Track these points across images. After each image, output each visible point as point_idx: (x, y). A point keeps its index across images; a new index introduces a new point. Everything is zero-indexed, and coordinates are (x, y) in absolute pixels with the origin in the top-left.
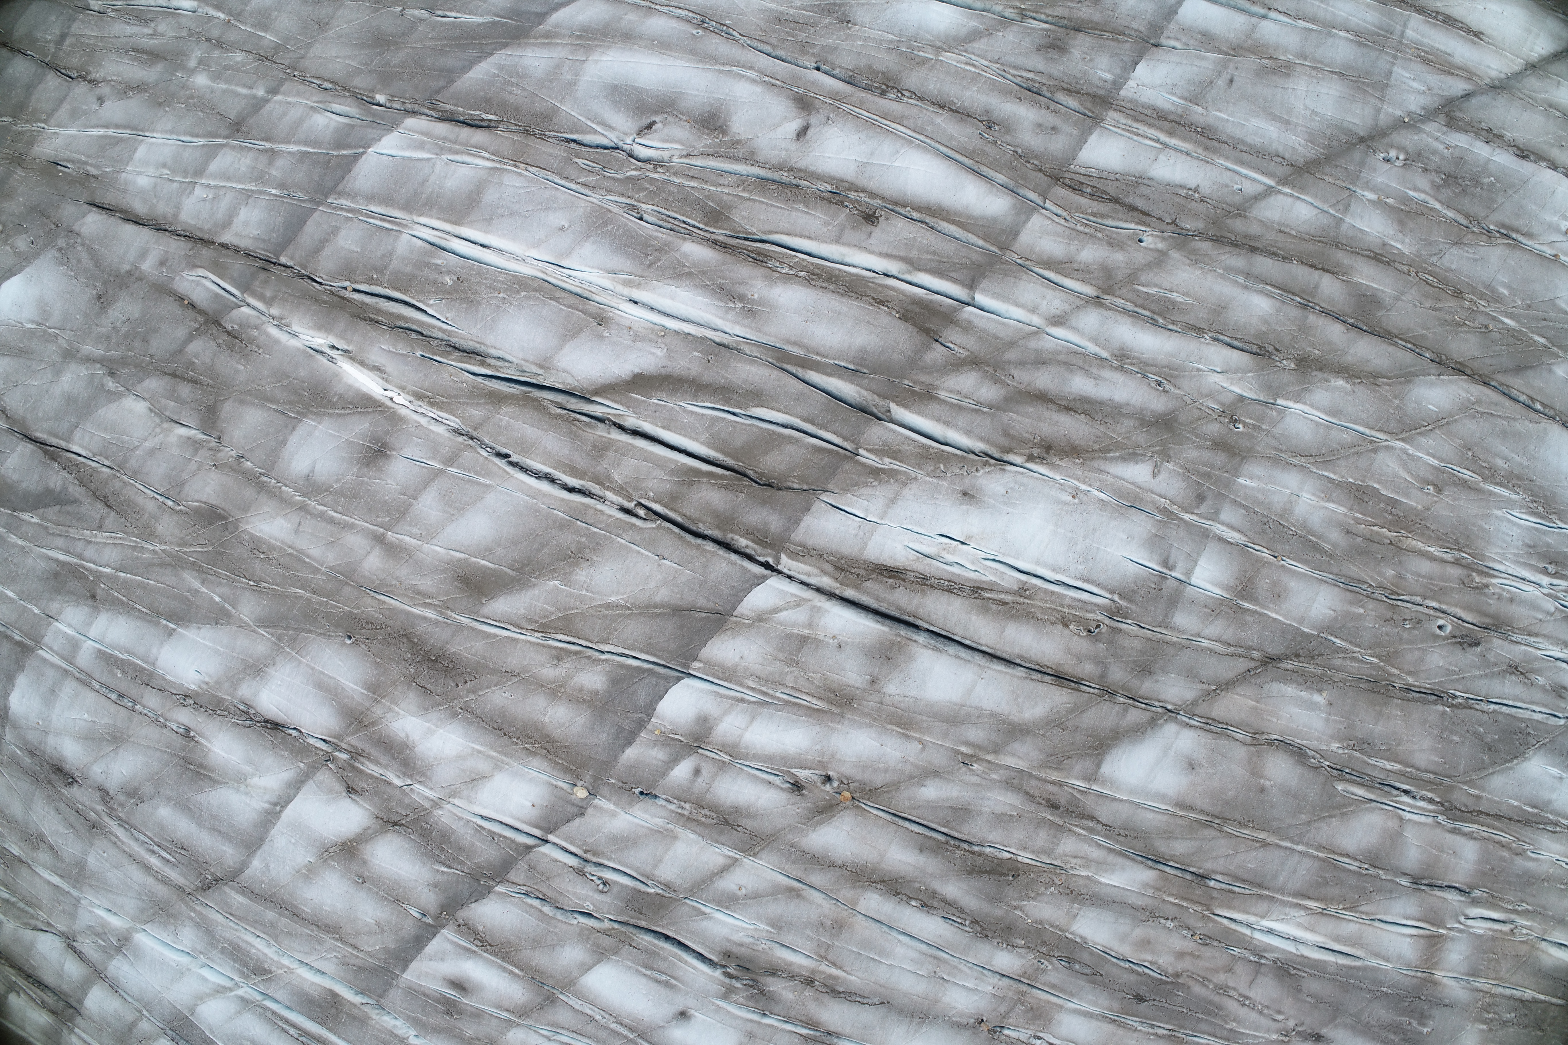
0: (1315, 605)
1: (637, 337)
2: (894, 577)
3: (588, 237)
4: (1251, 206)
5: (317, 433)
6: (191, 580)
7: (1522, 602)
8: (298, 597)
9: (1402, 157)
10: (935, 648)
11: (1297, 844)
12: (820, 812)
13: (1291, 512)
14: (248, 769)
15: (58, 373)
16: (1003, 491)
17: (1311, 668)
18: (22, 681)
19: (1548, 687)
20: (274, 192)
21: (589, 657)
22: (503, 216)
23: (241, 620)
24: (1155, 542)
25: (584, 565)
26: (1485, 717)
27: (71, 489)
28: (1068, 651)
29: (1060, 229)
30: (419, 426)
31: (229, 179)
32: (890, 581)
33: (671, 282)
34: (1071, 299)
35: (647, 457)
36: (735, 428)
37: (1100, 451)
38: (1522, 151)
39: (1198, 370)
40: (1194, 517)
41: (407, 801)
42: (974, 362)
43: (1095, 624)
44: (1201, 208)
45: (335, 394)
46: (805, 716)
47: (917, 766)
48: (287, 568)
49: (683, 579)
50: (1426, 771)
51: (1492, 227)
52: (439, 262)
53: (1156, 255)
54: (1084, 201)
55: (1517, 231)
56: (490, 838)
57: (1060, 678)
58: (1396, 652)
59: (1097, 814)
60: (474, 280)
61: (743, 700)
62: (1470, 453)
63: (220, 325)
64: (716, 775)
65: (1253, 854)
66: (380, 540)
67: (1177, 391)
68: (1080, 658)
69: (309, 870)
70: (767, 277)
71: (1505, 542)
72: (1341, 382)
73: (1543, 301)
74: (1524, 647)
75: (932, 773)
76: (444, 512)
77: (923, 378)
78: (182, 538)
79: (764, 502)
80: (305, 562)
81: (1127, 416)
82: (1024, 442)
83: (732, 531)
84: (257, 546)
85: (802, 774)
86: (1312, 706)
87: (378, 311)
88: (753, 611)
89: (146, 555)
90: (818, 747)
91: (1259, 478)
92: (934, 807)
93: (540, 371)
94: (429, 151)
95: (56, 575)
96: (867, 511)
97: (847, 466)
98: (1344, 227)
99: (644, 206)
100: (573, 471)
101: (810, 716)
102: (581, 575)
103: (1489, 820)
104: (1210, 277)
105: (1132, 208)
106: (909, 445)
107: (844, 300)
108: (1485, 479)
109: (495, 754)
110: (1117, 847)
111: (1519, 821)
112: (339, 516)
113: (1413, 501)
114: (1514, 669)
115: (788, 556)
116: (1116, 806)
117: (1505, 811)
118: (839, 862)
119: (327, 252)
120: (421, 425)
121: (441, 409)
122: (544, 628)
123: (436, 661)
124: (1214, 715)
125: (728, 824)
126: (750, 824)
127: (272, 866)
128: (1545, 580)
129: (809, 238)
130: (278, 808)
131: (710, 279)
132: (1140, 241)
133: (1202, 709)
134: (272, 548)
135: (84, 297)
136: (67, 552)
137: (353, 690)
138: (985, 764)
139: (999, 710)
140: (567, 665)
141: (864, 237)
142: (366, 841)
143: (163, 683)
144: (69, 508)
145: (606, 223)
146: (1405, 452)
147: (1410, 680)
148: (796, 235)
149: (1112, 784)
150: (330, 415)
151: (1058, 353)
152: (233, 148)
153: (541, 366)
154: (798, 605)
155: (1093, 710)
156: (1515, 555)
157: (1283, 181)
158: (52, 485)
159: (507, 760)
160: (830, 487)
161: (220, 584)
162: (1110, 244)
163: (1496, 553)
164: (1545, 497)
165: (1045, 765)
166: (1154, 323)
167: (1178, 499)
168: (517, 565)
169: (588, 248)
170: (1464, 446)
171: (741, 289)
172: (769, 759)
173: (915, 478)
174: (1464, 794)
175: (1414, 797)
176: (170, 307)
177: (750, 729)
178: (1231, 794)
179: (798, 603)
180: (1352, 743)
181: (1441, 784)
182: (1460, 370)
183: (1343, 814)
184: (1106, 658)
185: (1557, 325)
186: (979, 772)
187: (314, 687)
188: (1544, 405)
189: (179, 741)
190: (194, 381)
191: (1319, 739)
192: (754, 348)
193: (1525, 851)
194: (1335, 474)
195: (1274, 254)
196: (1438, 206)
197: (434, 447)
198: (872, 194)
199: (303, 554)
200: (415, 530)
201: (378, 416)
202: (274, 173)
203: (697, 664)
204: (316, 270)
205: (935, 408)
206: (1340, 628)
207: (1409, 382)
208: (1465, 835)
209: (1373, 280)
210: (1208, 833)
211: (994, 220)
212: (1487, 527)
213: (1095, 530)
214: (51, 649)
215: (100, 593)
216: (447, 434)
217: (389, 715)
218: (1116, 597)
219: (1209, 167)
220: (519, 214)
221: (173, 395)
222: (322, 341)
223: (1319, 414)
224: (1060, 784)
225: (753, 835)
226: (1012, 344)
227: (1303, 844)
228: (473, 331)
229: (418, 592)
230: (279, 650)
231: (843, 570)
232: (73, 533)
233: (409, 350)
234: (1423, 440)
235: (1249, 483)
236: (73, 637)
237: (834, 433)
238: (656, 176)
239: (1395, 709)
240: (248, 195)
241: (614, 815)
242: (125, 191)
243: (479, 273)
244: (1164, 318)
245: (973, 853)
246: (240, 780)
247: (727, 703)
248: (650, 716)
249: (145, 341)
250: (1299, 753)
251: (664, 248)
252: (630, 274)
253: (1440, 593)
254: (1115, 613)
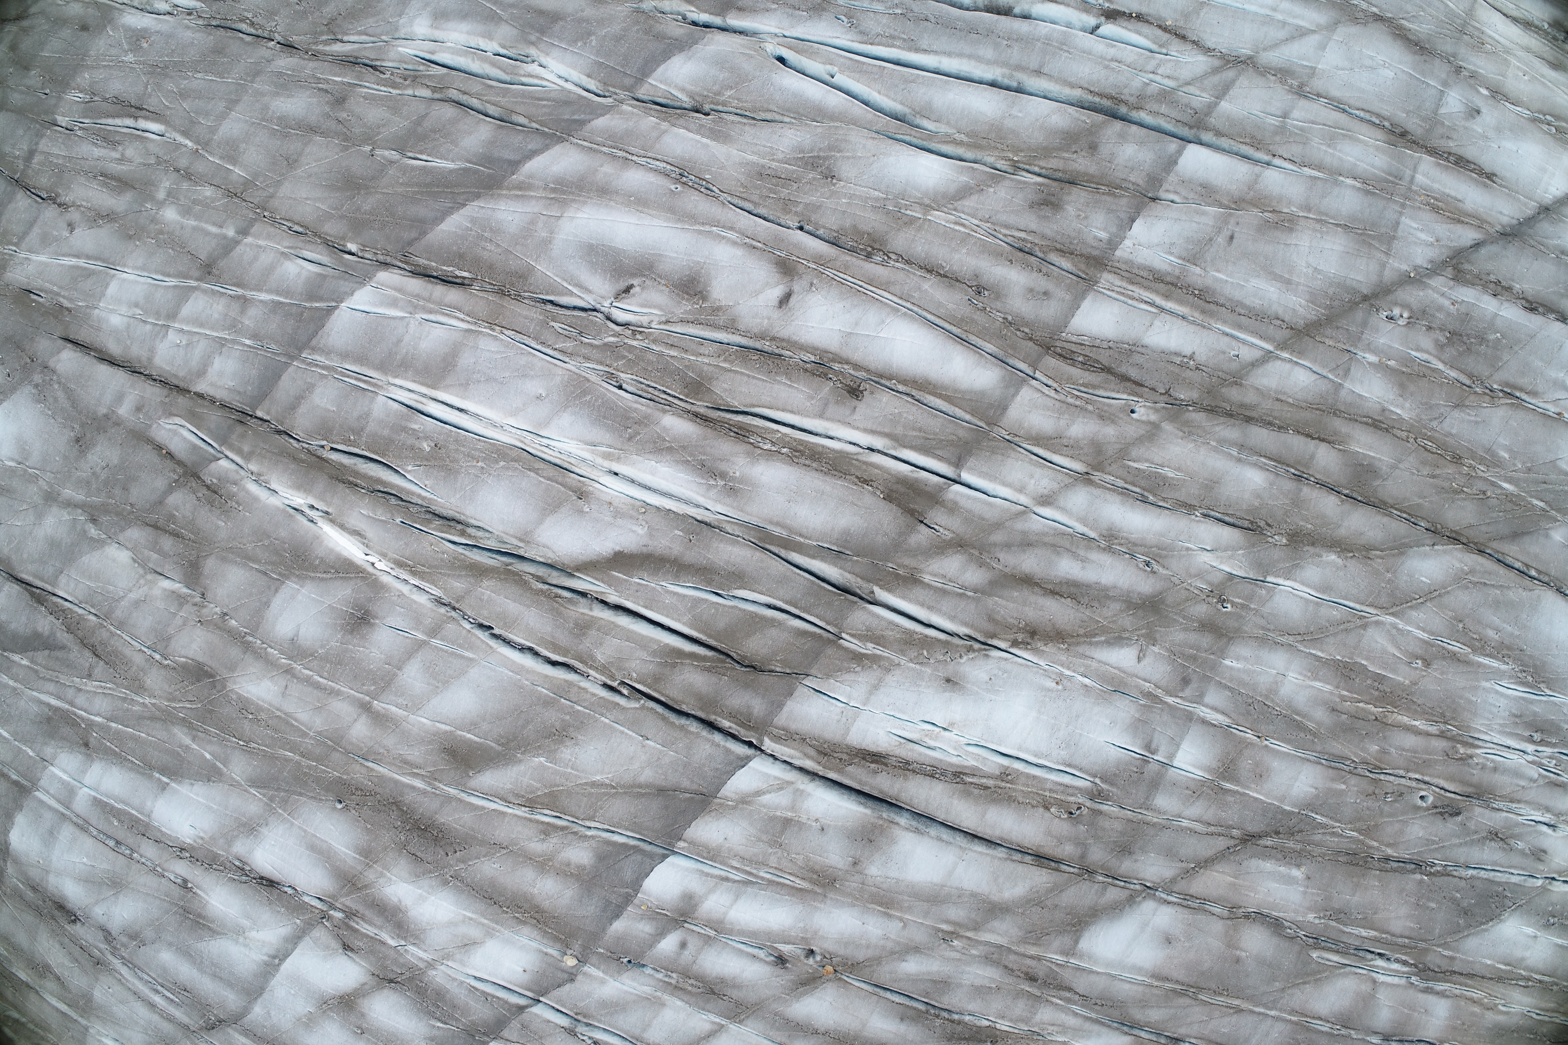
0: (1297, 784)
1: (618, 514)
2: (876, 762)
3: (566, 407)
4: (1248, 373)
5: (300, 597)
6: (182, 736)
7: (1506, 771)
8: (287, 760)
9: (1405, 315)
10: (917, 831)
11: (1271, 1009)
12: (803, 984)
13: (1276, 692)
14: (245, 923)
15: (40, 516)
16: (987, 678)
17: (1291, 844)
18: (22, 819)
19: (1527, 851)
20: (248, 342)
21: (575, 833)
22: (479, 382)
23: (233, 778)
24: (1139, 726)
25: (569, 743)
26: (1463, 883)
27: (59, 635)
28: (1049, 833)
29: (1050, 403)
30: (401, 595)
31: (202, 325)
32: (873, 766)
33: (651, 457)
34: (1060, 477)
35: (630, 636)
36: (717, 610)
37: (1086, 635)
38: (1531, 303)
39: (1188, 549)
40: (1178, 700)
41: (401, 960)
42: (959, 544)
43: (1076, 806)
44: (1196, 376)
45: (317, 557)
46: (788, 895)
47: (898, 943)
48: (276, 730)
49: (667, 760)
50: (1402, 937)
51: (1495, 386)
52: (416, 427)
53: (1148, 428)
54: (1075, 372)
55: (1521, 390)
56: (483, 999)
57: (1041, 859)
58: (1376, 826)
59: (1074, 985)
60: (452, 447)
61: (727, 879)
62: (1461, 625)
63: (199, 478)
64: (702, 948)
65: (1227, 1019)
66: (366, 708)
67: (1165, 572)
68: (1060, 841)
69: (309, 1019)
70: (749, 454)
71: (1491, 712)
72: (1333, 557)
73: (1544, 463)
74: (1505, 814)
75: (913, 949)
76: (429, 684)
77: (907, 561)
78: (171, 693)
79: (746, 686)
80: (293, 725)
81: (1114, 599)
82: (1008, 627)
83: (715, 713)
84: (245, 706)
85: (786, 948)
86: (1290, 881)
87: (357, 474)
88: (736, 793)
89: (136, 708)
90: (801, 925)
91: (1246, 659)
92: (915, 980)
93: (521, 544)
94: (402, 309)
95: (49, 720)
96: (849, 697)
97: (830, 651)
98: (1343, 393)
99: (622, 375)
100: (556, 648)
101: (793, 896)
102: (566, 753)
103: (1462, 979)
104: (1203, 451)
105: (1125, 378)
106: (892, 630)
107: (828, 478)
108: (1475, 650)
109: (486, 921)
110: (1094, 1015)
111: (1491, 979)
112: (325, 681)
113: (1401, 676)
114: (1494, 835)
115: (771, 740)
116: (1093, 978)
117: (1477, 969)
118: (823, 1030)
119: (303, 409)
120: (403, 594)
121: (423, 579)
122: (531, 804)
123: (425, 830)
124: (1192, 891)
125: (714, 993)
126: (735, 994)
127: (273, 1013)
128: (1530, 748)
129: (792, 412)
130: (277, 961)
131: (691, 455)
132: (1133, 412)
133: (1181, 886)
134: (260, 709)
135: (62, 439)
136: (59, 698)
137: (346, 854)
138: (965, 941)
139: (980, 891)
140: (555, 840)
141: (848, 413)
142: (364, 996)
143: (159, 834)
144: (59, 654)
145: (584, 393)
146: (1394, 626)
147: (1390, 851)
148: (778, 409)
149: (1090, 958)
150: (313, 578)
151: (1046, 534)
152: (205, 291)
153: (521, 540)
154: (781, 789)
155: (1072, 889)
156: (1501, 725)
157: (1283, 345)
158: (40, 630)
159: (498, 927)
160: (813, 671)
161: (210, 742)
162: (1101, 417)
163: (1482, 724)
164: (1535, 666)
165: (1024, 941)
166: (1145, 501)
167: (1163, 683)
168: (503, 741)
169: (566, 419)
170: (1455, 618)
171: (723, 466)
172: (753, 934)
173: (899, 664)
174: (1436, 957)
175: (1388, 959)
176: (147, 456)
177: (734, 907)
178: (1207, 966)
179: (782, 786)
180: (1328, 913)
181: (1415, 948)
182: (1455, 538)
183: (1316, 980)
184: (1086, 839)
185: (1557, 488)
186: (959, 948)
187: (307, 849)
188: (1539, 572)
189: (177, 891)
190: (176, 535)
191: (1296, 911)
192: (736, 527)
193: (1496, 1005)
194: (1323, 651)
195: (1270, 424)
196: (1441, 366)
197: (417, 619)
198: (857, 366)
199: (291, 717)
200: (400, 701)
201: (360, 583)
202: (247, 322)
203: (681, 844)
204: (293, 427)
205: (918, 592)
206: (1321, 805)
207: (1402, 554)
208: (1438, 993)
209: (1371, 448)
210: (1183, 1001)
211: (982, 393)
212: (1474, 699)
213: (1078, 716)
214: (48, 792)
215: (92, 742)
216: (429, 605)
217: (381, 880)
218: (1098, 781)
219: (1206, 332)
220: (495, 380)
221: (155, 547)
222: (301, 501)
223: (1309, 591)
224: (1039, 959)
225: (738, 1004)
226: (998, 526)
227: (1276, 1009)
228: (453, 500)
229: (406, 762)
230: (271, 811)
231: (825, 755)
232: (63, 679)
233: (389, 516)
234: (1414, 614)
235: (1234, 664)
236: (69, 783)
237: (817, 617)
238: (635, 343)
239: (1373, 880)
240: (221, 343)
241: (603, 982)
242: (99, 329)
243: (456, 441)
244: (1155, 495)
245: (953, 1021)
246: (239, 932)
247: (711, 882)
248: (637, 891)
249: (125, 489)
250: (1275, 925)
251: (644, 421)
252: (610, 447)
253: (1423, 765)
254: (1096, 795)
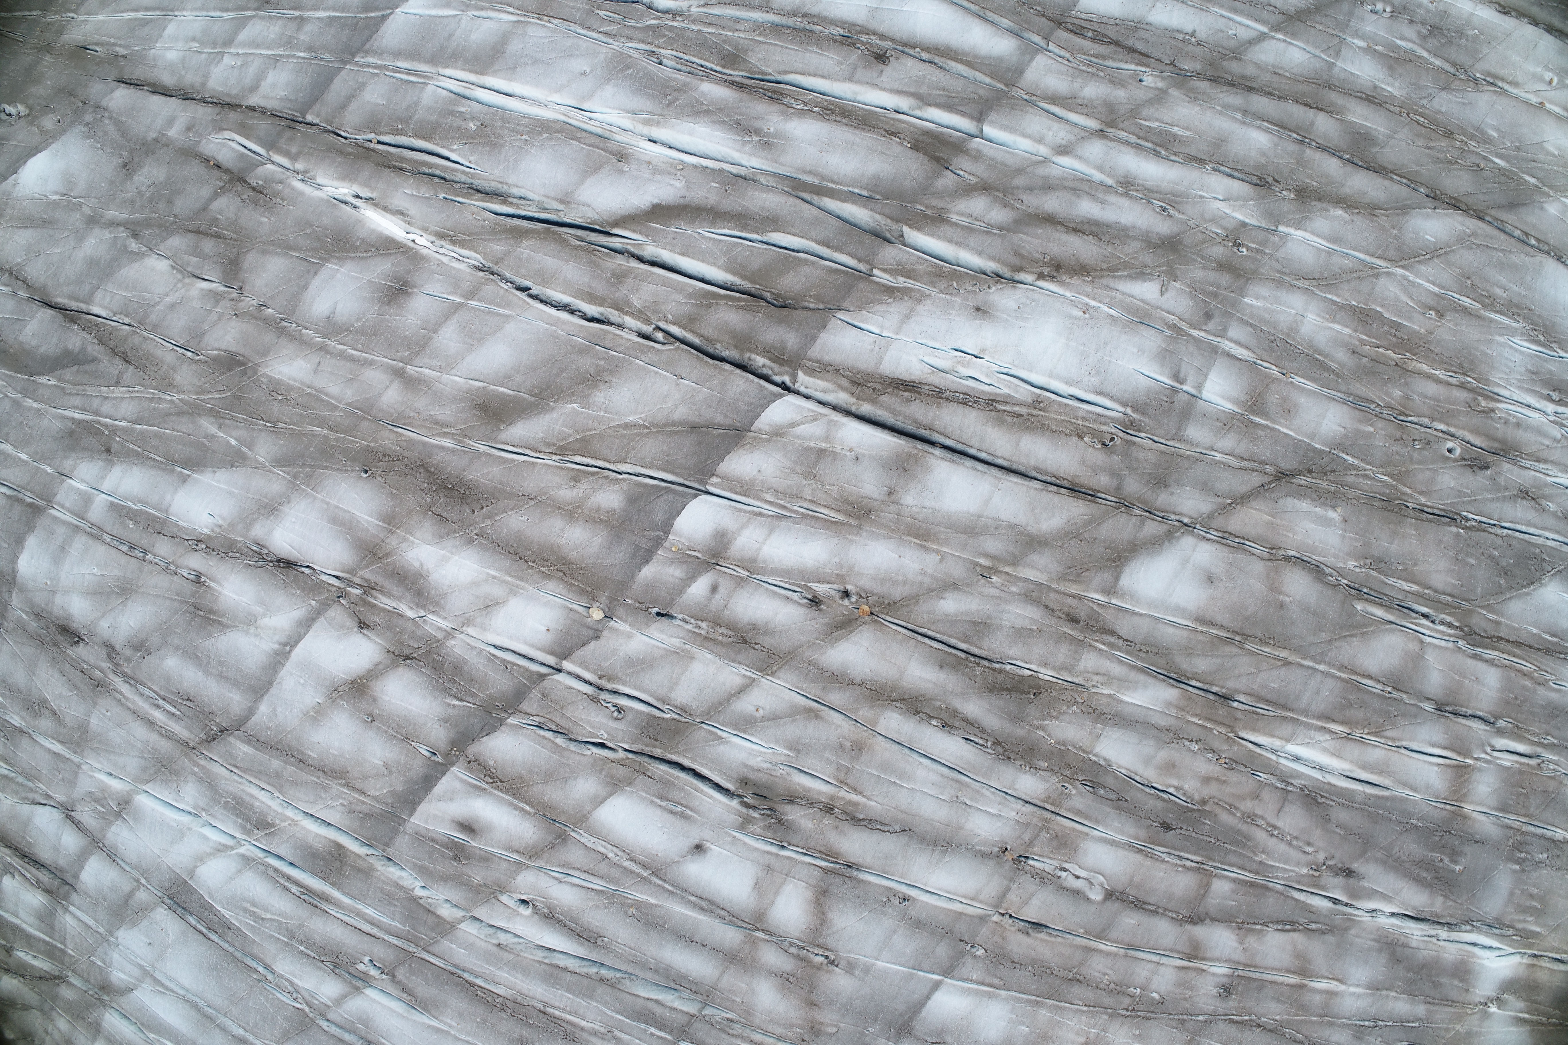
0: (1325, 422)
1: (657, 171)
2: (910, 391)
3: (609, 80)
4: (1246, 49)
5: (339, 276)
6: (208, 426)
7: (1528, 428)
8: (315, 435)
9: (1388, 9)
10: (952, 461)
11: (1319, 663)
12: (839, 627)
13: (1297, 331)
14: (259, 609)
15: (81, 239)
16: (1015, 307)
17: (1325, 485)
18: (31, 542)
19: (1560, 514)
20: (302, 55)
21: (606, 477)
22: (526, 64)
23: (257, 461)
24: (1165, 356)
25: (602, 386)
26: (1499, 541)
27: (89, 349)
28: (1083, 462)
29: (1064, 69)
30: (441, 264)
31: (257, 46)
32: (906, 394)
33: (689, 119)
34: (1076, 131)
35: (665, 283)
36: (751, 251)
37: (1108, 269)
38: (1505, 7)
39: (1201, 197)
40: (1202, 334)
41: (419, 633)
42: (984, 188)
43: (1109, 437)
44: (1198, 50)
45: (358, 239)
46: (823, 528)
47: (936, 579)
48: (305, 408)
49: (701, 397)
50: (1444, 593)
51: (1478, 75)
52: (463, 109)
53: (1157, 92)
54: (1086, 44)
55: (1504, 80)
56: (503, 667)
57: (1077, 490)
58: (1407, 471)
59: (1117, 629)
60: (497, 124)
61: (760, 514)
62: (1469, 282)
63: (245, 182)
64: (734, 591)
65: (1275, 672)
66: (399, 374)
67: (1181, 216)
68: (1095, 470)
69: (317, 712)
70: (782, 113)
71: (1508, 367)
72: (1340, 212)
73: (1532, 144)
74: (1533, 473)
75: (951, 585)
76: (464, 343)
77: (935, 202)
78: (200, 387)
79: (780, 321)
80: (323, 400)
81: (1134, 238)
82: (1035, 261)
83: (750, 350)
84: (276, 388)
85: (821, 589)
86: (1327, 523)
87: (402, 159)
88: (771, 426)
89: (163, 406)
90: (837, 560)
91: (1265, 298)
92: (953, 621)
93: (561, 207)
94: (455, 9)
95: (71, 433)
96: (882, 327)
97: (862, 285)
98: (1336, 71)
99: (662, 51)
100: (593, 298)
101: (828, 529)
102: (600, 397)
103: (1509, 647)
104: (1209, 113)
105: (1132, 50)
106: (922, 264)
107: (857, 132)
108: (1485, 306)
109: (510, 579)
110: (1139, 663)
111: (1539, 649)
112: (359, 353)
113: (1417, 325)
114: (1525, 494)
115: (805, 373)
116: (1136, 620)
117: (1524, 638)
118: (858, 680)
119: (353, 106)
120: (443, 263)
121: (463, 246)
122: (562, 451)
123: (452, 489)
124: (1230, 528)
125: (745, 642)
126: (767, 641)
127: (279, 710)
128: (1550, 408)
129: (823, 77)
130: (288, 648)
131: (727, 116)
132: (1141, 81)
133: (1218, 522)
134: (290, 388)
135: (109, 166)
136: (84, 410)
137: (368, 522)
138: (1004, 576)
139: (1017, 521)
140: (585, 486)
141: (875, 75)
142: (377, 677)
143: (175, 530)
144: (88, 367)
145: (627, 67)
146: (1406, 278)
147: (1423, 500)
148: (810, 75)
149: (1132, 596)
150: (353, 258)
151: (1066, 179)
152: (262, 18)
153: (561, 201)
154: (816, 420)
155: (1110, 521)
156: (1519, 380)
157: (1276, 28)
158: (70, 347)
159: (522, 584)
160: (846, 305)
161: (237, 427)
162: (1112, 82)
163: (1500, 378)
164: (1545, 326)
165: (1064, 577)
166: (1157, 154)
167: (1187, 316)
168: (536, 391)
169: (609, 91)
170: (1463, 275)
171: (758, 124)
172: (786, 573)
173: (929, 295)
174: (1482, 619)
175: (1433, 622)
176: (196, 168)
177: (768, 542)
178: (1251, 610)
179: (815, 419)
180: (1368, 561)
181: (1459, 608)
182: (1455, 204)
183: (1363, 634)
184: (1121, 470)
185: (1546, 166)
186: (998, 585)
187: (329, 522)
188: (1538, 240)
189: (189, 587)
190: (217, 236)
191: (1335, 556)
192: (770, 178)
193: (1547, 681)
194: (1338, 296)
195: (1270, 93)
196: (1425, 54)
197: (455, 283)
198: (883, 37)
199: (322, 392)
200: (434, 362)
201: (400, 257)
202: (302, 37)
203: (714, 480)
204: (342, 125)
205: (946, 230)
206: (1351, 445)
207: (1406, 213)
208: (1486, 661)
209: (1366, 119)
210: (1229, 650)
211: (1001, 59)
212: (1490, 352)
213: (1106, 344)
214: (63, 507)
215: (115, 447)
216: (468, 270)
217: (403, 545)
218: (1129, 411)
219: (1204, 14)
220: (542, 62)
221: (196, 251)
222: (345, 191)
223: (1320, 241)
224: (1080, 598)
225: (771, 653)
226: (1020, 171)
227: (1325, 663)
228: (496, 172)
229: (436, 422)
230: (295, 488)
231: (859, 385)
232: (90, 391)
233: (432, 192)
234: (1423, 268)
235: (1254, 302)
236: (86, 492)
237: (849, 254)
238: (675, 24)
239: (1409, 528)
240: (276, 59)
241: (629, 636)
242: (154, 66)
243: (502, 119)
244: (1166, 150)
245: (994, 670)
246: (250, 621)
247: (744, 518)
248: (667, 533)
249: (170, 202)
250: (1316, 571)
251: (682, 89)
252: (650, 113)
253: (1447, 416)
254: (1129, 426)
